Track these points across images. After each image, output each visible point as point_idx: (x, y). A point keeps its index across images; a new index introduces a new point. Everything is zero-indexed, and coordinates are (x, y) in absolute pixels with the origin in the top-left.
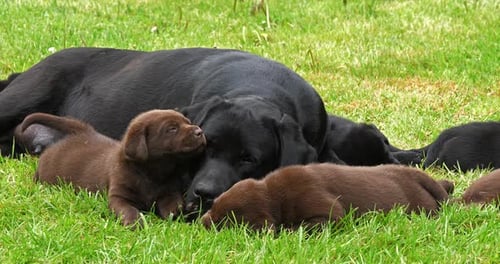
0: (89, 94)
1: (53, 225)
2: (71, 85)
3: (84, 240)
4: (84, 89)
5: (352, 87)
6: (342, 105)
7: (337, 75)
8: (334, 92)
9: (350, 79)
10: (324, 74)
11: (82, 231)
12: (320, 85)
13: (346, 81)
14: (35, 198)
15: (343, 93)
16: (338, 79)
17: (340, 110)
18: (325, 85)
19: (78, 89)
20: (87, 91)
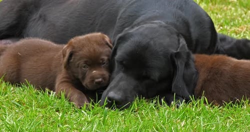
0: (45, 20)
1: (21, 117)
2: (31, 13)
3: (44, 127)
4: (40, 16)
5: (241, 15)
6: (233, 28)
7: (230, 7)
8: (227, 19)
9: (239, 10)
10: (221, 6)
11: (42, 121)
12: (217, 14)
13: (236, 11)
14: (7, 97)
15: (233, 20)
16: (230, 9)
17: (232, 32)
18: (221, 15)
19: (36, 16)
20: (43, 18)
